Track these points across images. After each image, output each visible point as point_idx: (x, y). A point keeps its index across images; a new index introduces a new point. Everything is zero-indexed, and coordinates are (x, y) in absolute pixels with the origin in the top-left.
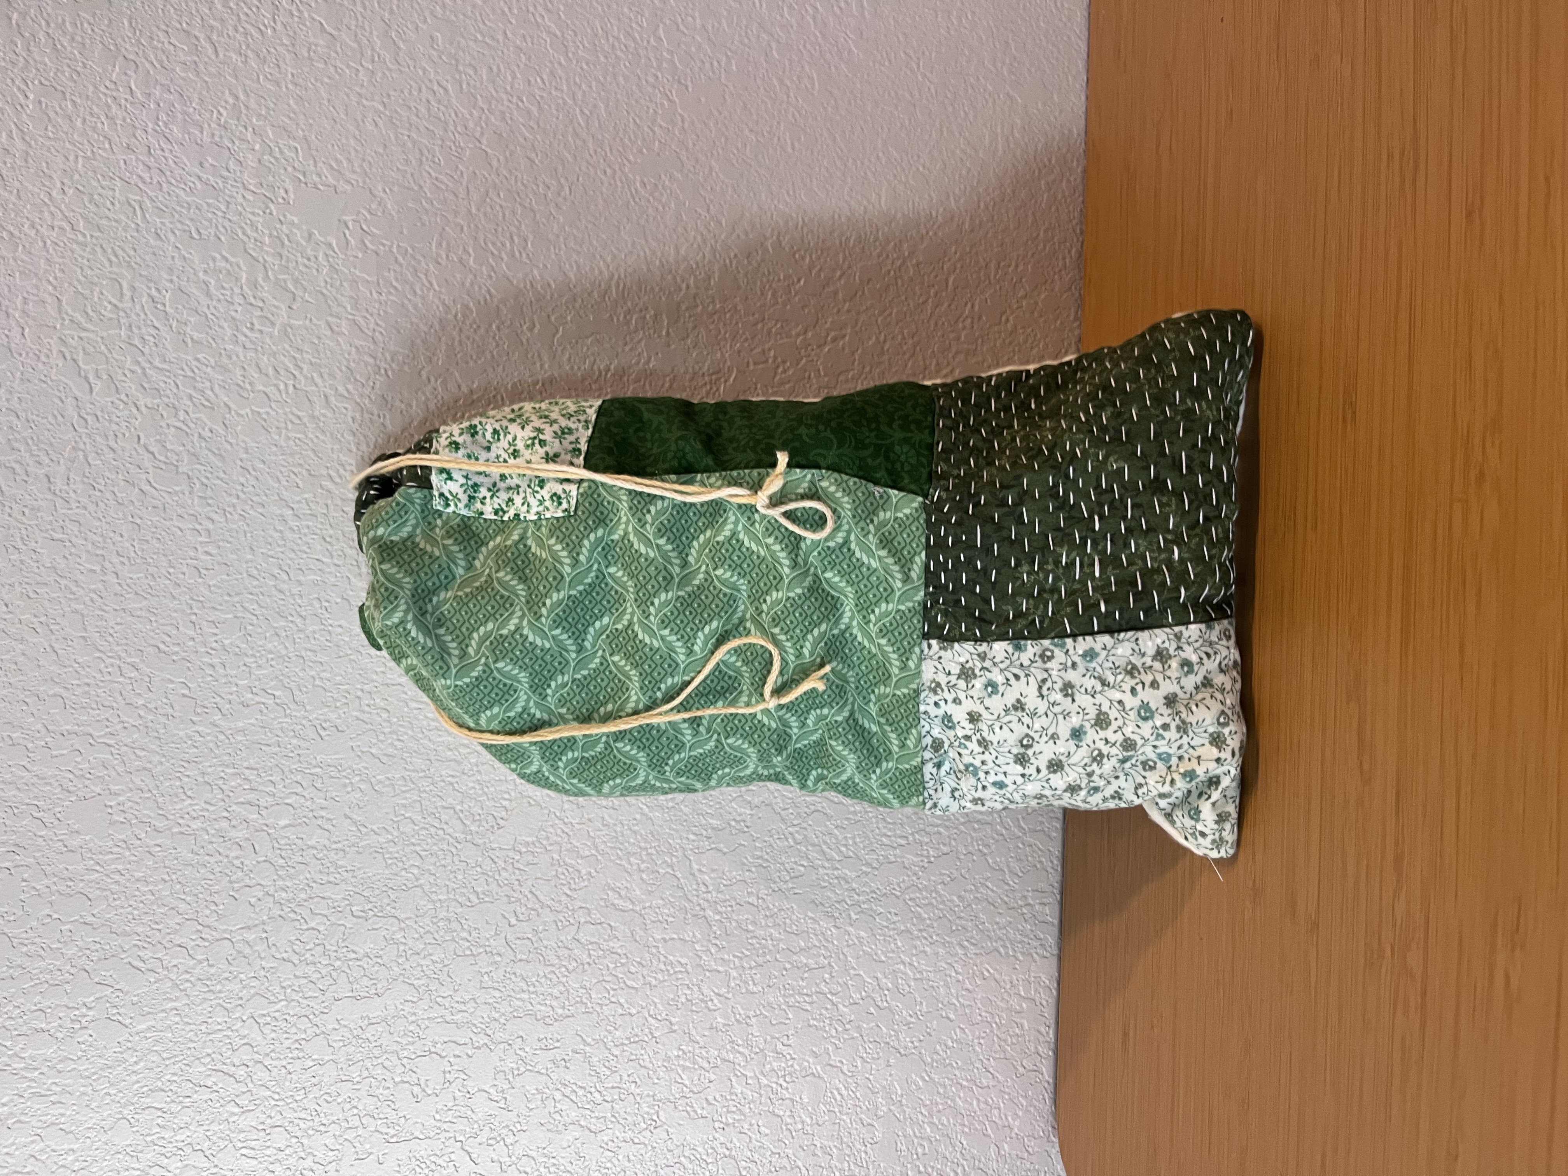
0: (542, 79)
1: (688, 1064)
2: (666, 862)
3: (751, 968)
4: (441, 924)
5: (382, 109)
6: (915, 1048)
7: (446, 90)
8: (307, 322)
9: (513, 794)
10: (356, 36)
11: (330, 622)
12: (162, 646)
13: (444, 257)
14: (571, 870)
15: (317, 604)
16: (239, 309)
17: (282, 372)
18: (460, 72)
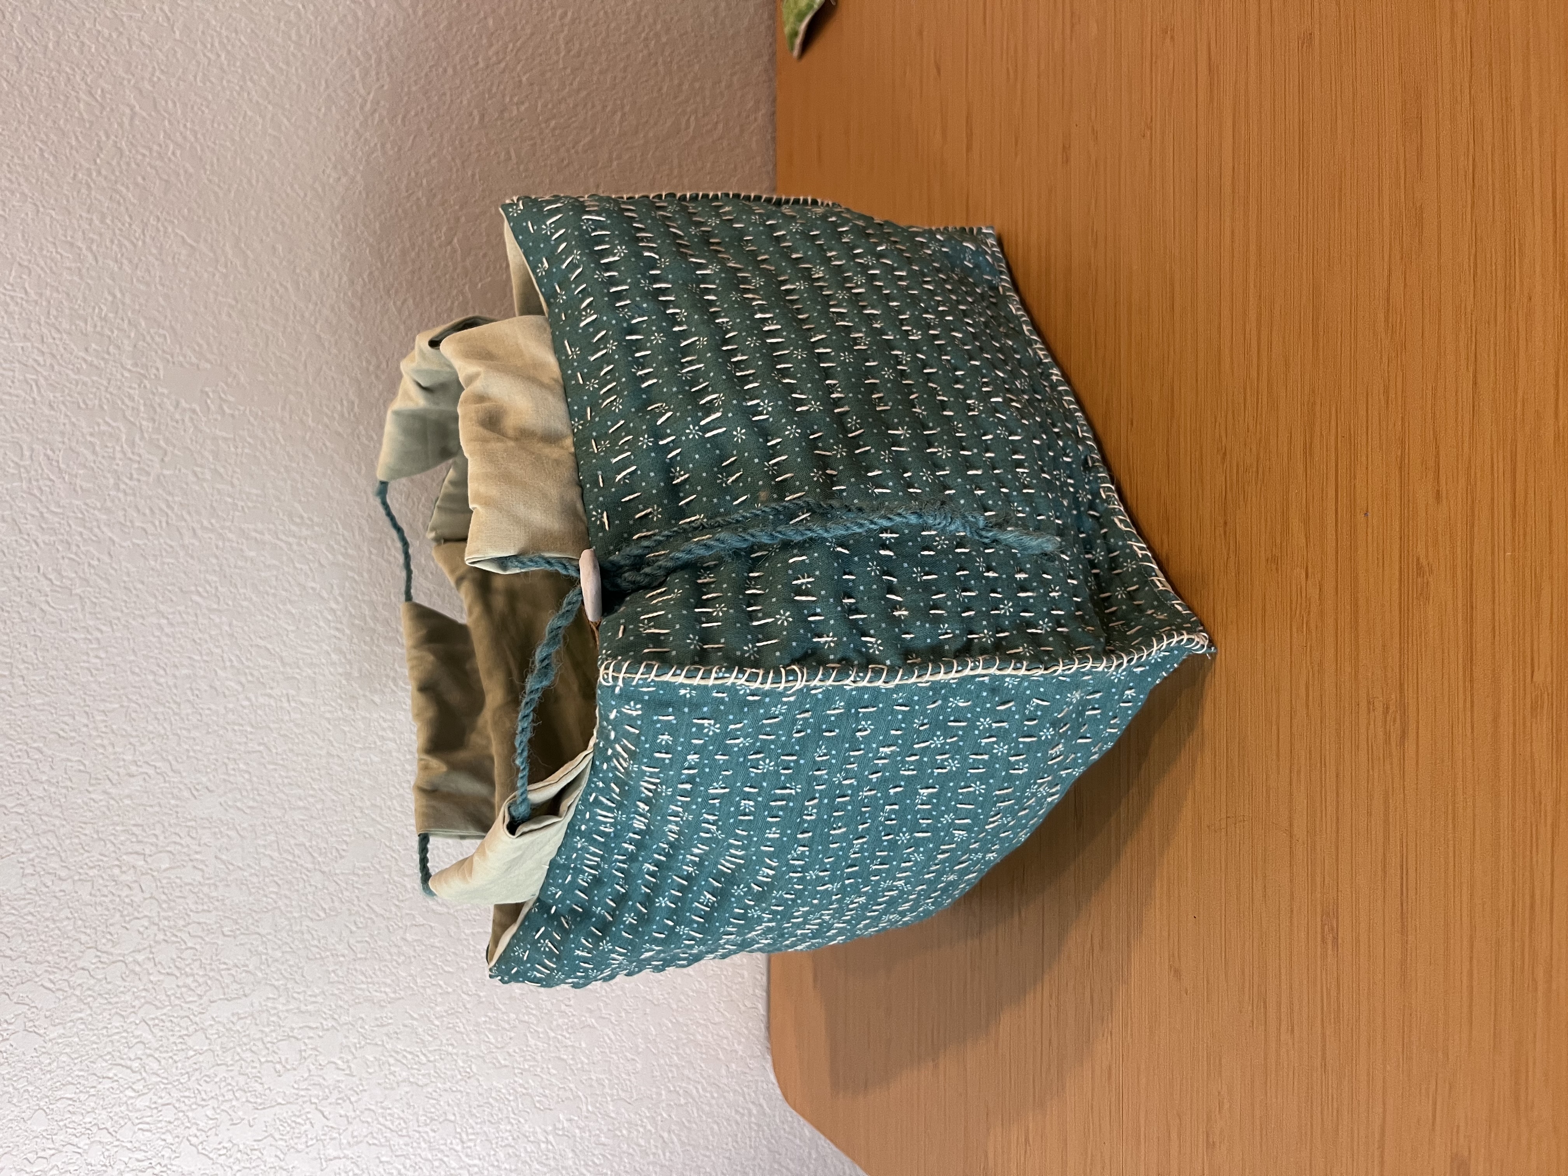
0: (363, 279)
1: (493, 1027)
4: (295, 936)
5: (234, 303)
7: (286, 289)
8: (177, 471)
10: (212, 246)
11: (201, 706)
12: (61, 733)
13: (288, 418)
15: (189, 693)
16: (121, 463)
17: (157, 511)
18: (298, 276)
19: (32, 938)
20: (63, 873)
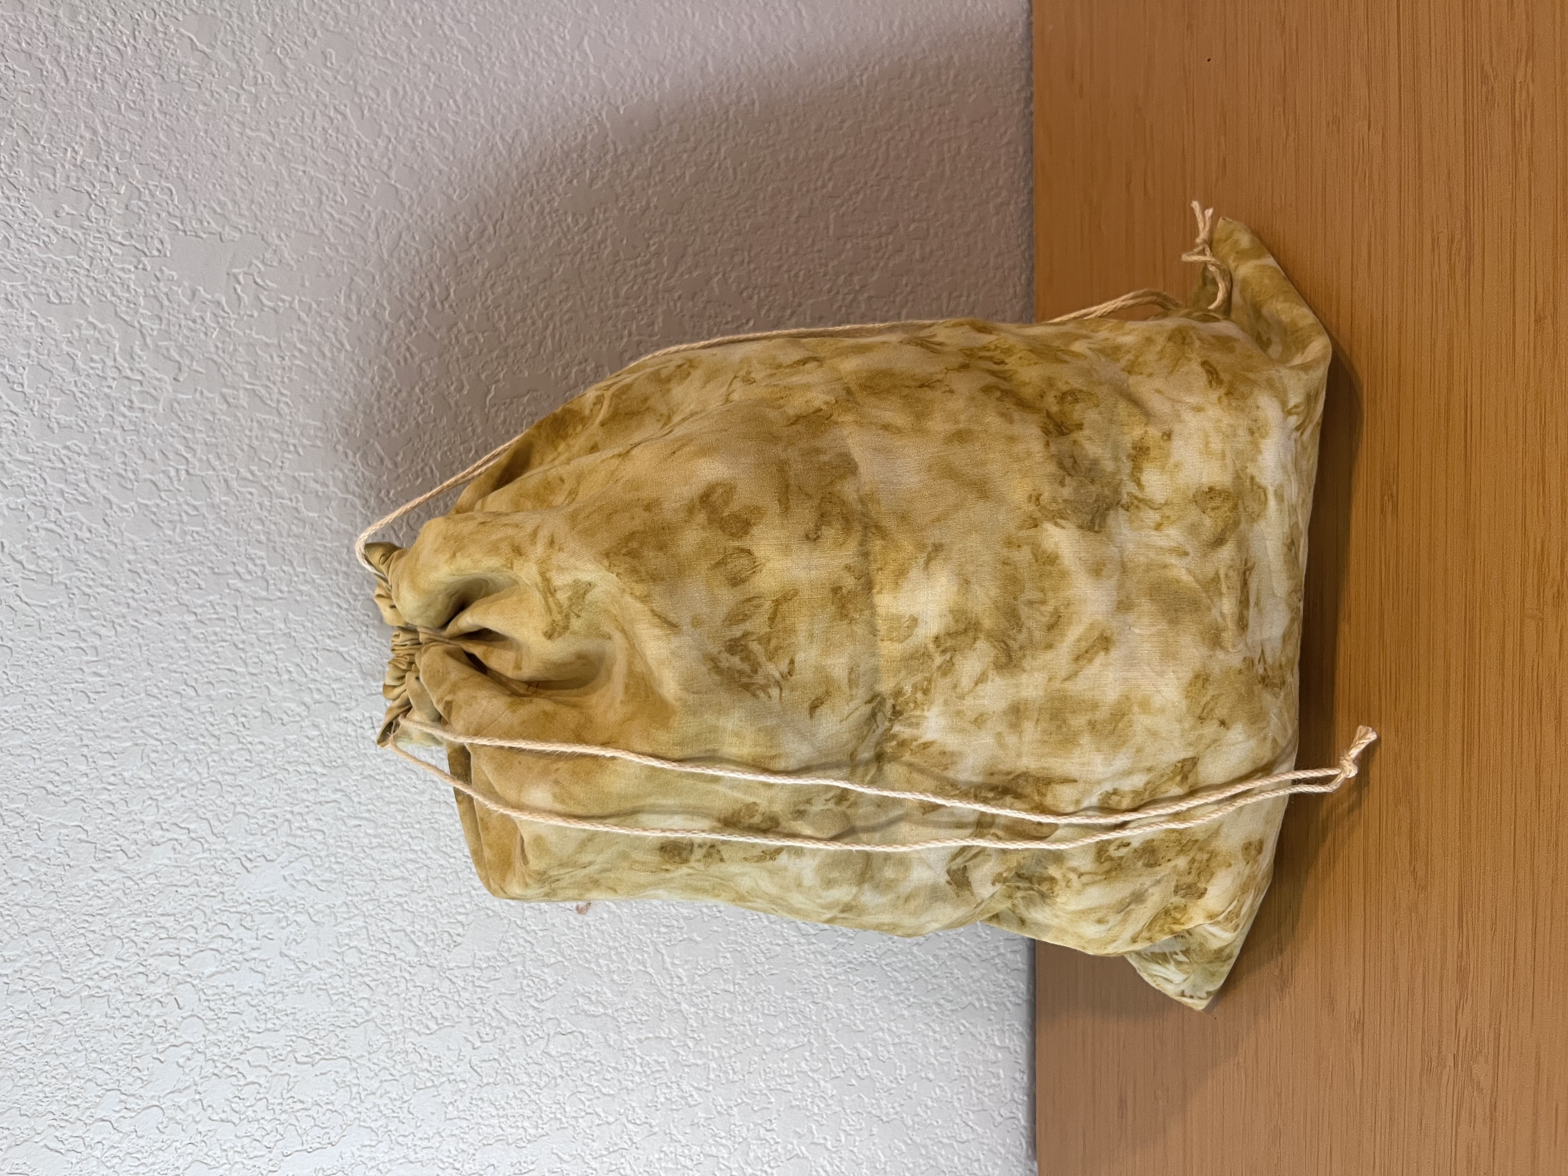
0: (455, 101)
1: (670, 1165)
2: (638, 959)
3: (730, 1057)
4: (397, 1058)
5: (270, 140)
6: (897, 1113)
7: (345, 117)
8: (198, 395)
9: (468, 906)
10: (234, 53)
11: (249, 739)
12: (50, 787)
13: (355, 311)
14: (536, 980)
15: (232, 721)
16: (114, 384)
17: (171, 456)
18: (360, 96)
19: (26, 1081)
20: (65, 988)
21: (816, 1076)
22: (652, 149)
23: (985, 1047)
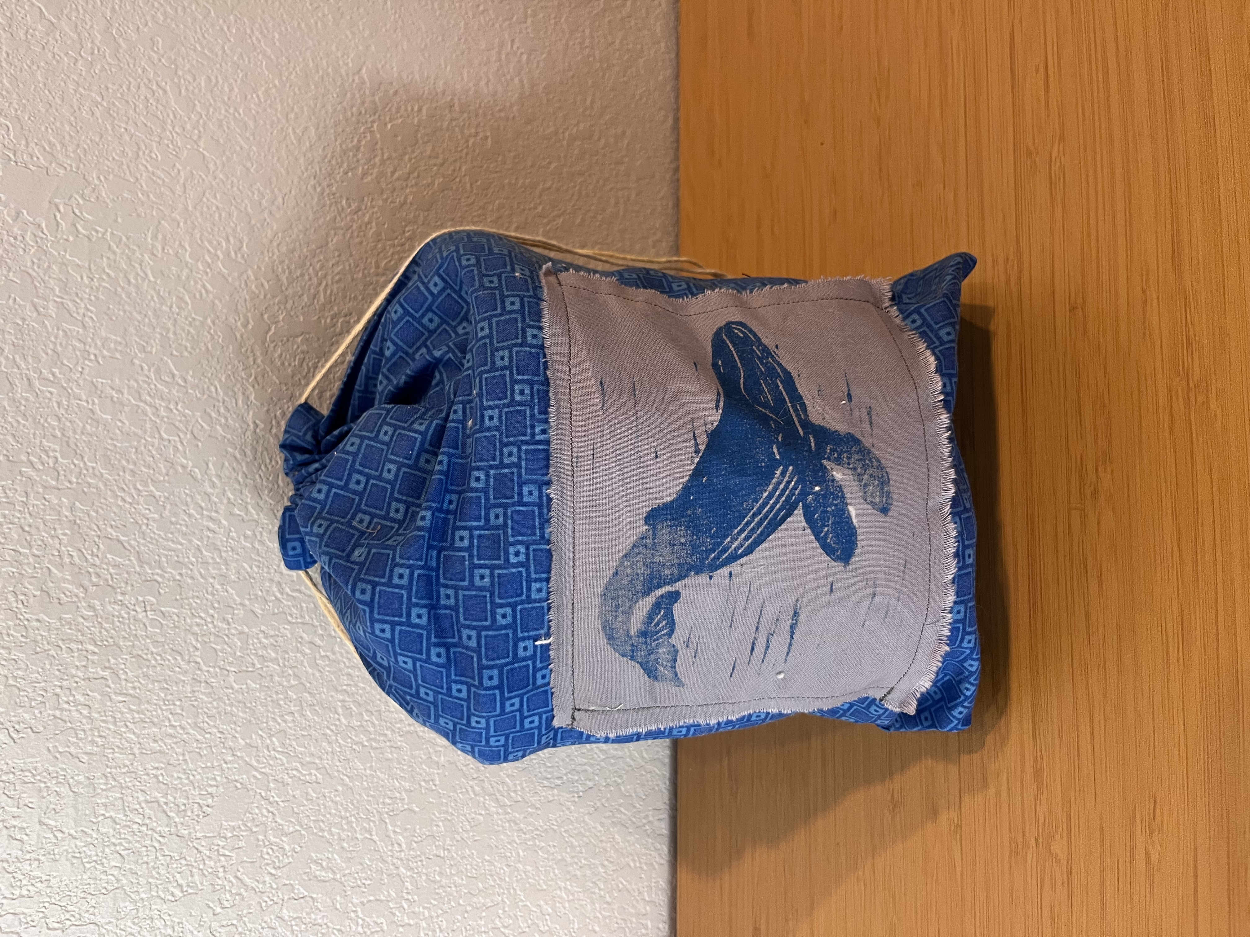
0: (258, 96)
2: (365, 827)
5: (99, 100)
8: (11, 301)
9: (218, 778)
13: (160, 249)
14: (275, 848)
18: (179, 78)
21: (506, 931)
22: (410, 159)
23: (637, 901)
